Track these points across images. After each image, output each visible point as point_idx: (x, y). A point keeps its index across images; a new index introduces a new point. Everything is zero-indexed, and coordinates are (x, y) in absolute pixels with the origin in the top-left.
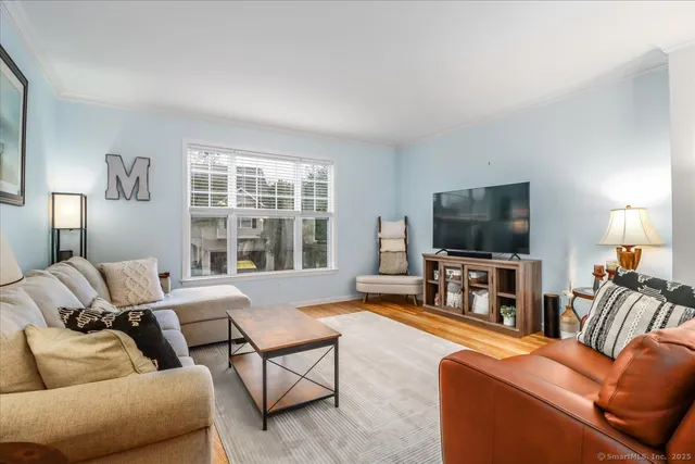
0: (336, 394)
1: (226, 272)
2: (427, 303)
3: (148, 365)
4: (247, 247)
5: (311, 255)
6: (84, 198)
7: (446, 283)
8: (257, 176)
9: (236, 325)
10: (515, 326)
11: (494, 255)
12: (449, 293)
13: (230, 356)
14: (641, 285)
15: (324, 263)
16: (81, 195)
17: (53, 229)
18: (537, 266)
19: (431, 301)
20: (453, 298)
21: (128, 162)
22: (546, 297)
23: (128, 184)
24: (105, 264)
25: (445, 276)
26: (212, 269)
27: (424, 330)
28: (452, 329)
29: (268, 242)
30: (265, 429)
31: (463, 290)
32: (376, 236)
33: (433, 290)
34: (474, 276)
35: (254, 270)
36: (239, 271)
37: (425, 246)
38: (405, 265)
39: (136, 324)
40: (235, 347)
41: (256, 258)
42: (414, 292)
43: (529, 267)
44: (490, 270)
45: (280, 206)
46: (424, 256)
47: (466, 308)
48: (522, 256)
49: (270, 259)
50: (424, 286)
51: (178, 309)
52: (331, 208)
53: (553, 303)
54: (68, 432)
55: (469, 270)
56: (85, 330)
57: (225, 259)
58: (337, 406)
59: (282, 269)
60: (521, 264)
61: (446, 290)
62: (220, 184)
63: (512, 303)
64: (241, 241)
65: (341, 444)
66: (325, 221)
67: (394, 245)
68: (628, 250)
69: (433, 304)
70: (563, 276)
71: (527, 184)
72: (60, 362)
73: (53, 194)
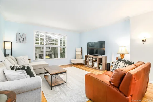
0: (66, 82)
1: (43, 58)
2: (85, 65)
3: (29, 77)
4: (48, 53)
5: (62, 55)
6: (11, 43)
7: (89, 61)
8: (50, 38)
9: (45, 69)
10: (102, 69)
11: (98, 55)
12: (90, 63)
13: (44, 76)
14: (122, 61)
15: (64, 57)
16: (11, 42)
17: (4, 49)
18: (106, 57)
19: (86, 64)
20: (91, 64)
21: (21, 35)
22: (108, 63)
23: (21, 40)
24: (16, 57)
25: (89, 59)
26: (40, 58)
27: (84, 70)
28: (90, 70)
29: (52, 52)
30: (52, 89)
31: (92, 62)
32: (75, 51)
33: (86, 62)
34: (94, 59)
35: (49, 58)
36: (46, 58)
37: (85, 53)
38: (81, 57)
39: (26, 69)
40: (45, 74)
41: (50, 55)
42: (83, 63)
43: (105, 58)
44: (97, 58)
45: (55, 45)
46: (85, 55)
47: (93, 66)
48: (103, 55)
49: (53, 56)
50: (85, 61)
51: (33, 66)
52: (66, 45)
53: (109, 64)
54: (14, 89)
55: (94, 58)
56: (15, 70)
57: (43, 56)
58: (66, 85)
59: (55, 58)
60: (103, 57)
61: (89, 62)
62: (42, 40)
63: (101, 64)
64: (46, 52)
65: (67, 91)
66: (65, 48)
67: (79, 53)
68: (122, 54)
69: (87, 65)
70: (111, 59)
71: (105, 41)
72: (11, 76)
73: (4, 41)
